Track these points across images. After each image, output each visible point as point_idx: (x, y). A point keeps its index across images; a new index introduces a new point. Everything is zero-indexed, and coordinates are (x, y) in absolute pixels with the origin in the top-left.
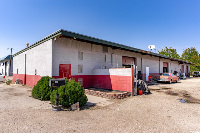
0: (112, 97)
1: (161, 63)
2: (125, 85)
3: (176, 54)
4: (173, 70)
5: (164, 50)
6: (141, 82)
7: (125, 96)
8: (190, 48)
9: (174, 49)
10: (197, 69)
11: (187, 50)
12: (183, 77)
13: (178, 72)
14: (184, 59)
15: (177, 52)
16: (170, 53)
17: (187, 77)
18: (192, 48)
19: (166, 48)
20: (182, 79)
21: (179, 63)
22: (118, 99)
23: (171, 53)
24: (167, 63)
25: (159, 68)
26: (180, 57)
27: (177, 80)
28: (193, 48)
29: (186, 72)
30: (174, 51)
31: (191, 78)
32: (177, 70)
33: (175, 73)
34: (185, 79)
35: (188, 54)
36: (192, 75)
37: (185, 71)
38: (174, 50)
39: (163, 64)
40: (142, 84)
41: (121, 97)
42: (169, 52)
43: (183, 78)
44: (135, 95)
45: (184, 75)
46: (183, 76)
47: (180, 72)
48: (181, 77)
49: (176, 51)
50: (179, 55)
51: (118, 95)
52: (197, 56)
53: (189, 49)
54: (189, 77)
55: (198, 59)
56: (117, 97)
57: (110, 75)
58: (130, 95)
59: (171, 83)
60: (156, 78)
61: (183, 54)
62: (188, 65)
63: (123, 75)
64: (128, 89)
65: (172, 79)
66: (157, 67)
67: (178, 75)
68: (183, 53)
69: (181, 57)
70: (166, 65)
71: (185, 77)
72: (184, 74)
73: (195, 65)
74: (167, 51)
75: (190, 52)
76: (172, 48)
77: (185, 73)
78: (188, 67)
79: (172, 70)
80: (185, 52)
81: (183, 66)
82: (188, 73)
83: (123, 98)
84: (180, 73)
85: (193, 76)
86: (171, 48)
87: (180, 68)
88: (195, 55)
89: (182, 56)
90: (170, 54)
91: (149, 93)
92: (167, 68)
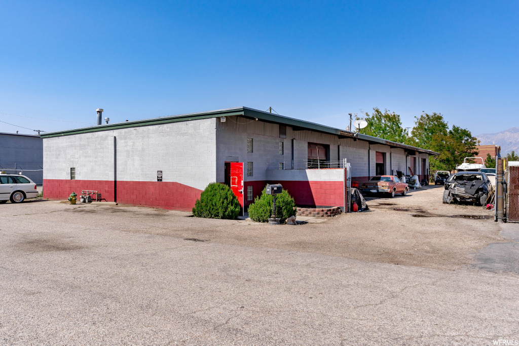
0: (318, 214)
1: (373, 154)
2: (332, 197)
3: (399, 127)
4: (395, 169)
5: (371, 117)
6: (355, 191)
7: (335, 212)
8: (431, 114)
9: (394, 115)
10: (444, 166)
11: (424, 118)
12: (415, 185)
13: (405, 174)
14: (417, 141)
15: (401, 124)
16: (386, 125)
17: (422, 185)
18: (435, 115)
19: (377, 111)
20: (412, 188)
21: (406, 153)
22: (328, 216)
23: (389, 124)
24: (384, 154)
25: (367, 165)
26: (407, 134)
27: (405, 190)
28: (438, 114)
29: (420, 174)
30: (394, 120)
31: (432, 187)
32: (403, 170)
33: (400, 175)
34: (418, 189)
35: (426, 130)
36: (433, 180)
37: (419, 171)
38: (395, 118)
39: (376, 156)
40: (356, 195)
41: (331, 213)
42: (383, 121)
43: (413, 186)
44: (348, 212)
45: (417, 181)
46: (414, 182)
47: (409, 173)
48: (411, 185)
49: (399, 120)
50: (405, 130)
51: (328, 211)
52: (445, 135)
53: (427, 116)
54: (427, 184)
55: (446, 142)
56: (327, 213)
57: (309, 180)
58: (341, 211)
59: (393, 195)
60: (367, 187)
61: (414, 128)
62: (424, 156)
63: (329, 180)
64: (337, 203)
65: (395, 189)
66: (365, 164)
67: (404, 179)
68: (416, 126)
69: (410, 135)
70: (381, 157)
71: (418, 184)
72: (416, 178)
73: (440, 156)
74: (379, 120)
75: (430, 124)
76: (390, 113)
77: (419, 176)
78: (424, 160)
79: (392, 169)
80: (420, 124)
81: (415, 158)
82: (425, 176)
83: (334, 216)
84: (409, 176)
85: (436, 184)
86: (388, 113)
87: (409, 165)
88: (441, 131)
89: (413, 133)
90: (385, 127)
91: (367, 209)
92: (383, 164)
